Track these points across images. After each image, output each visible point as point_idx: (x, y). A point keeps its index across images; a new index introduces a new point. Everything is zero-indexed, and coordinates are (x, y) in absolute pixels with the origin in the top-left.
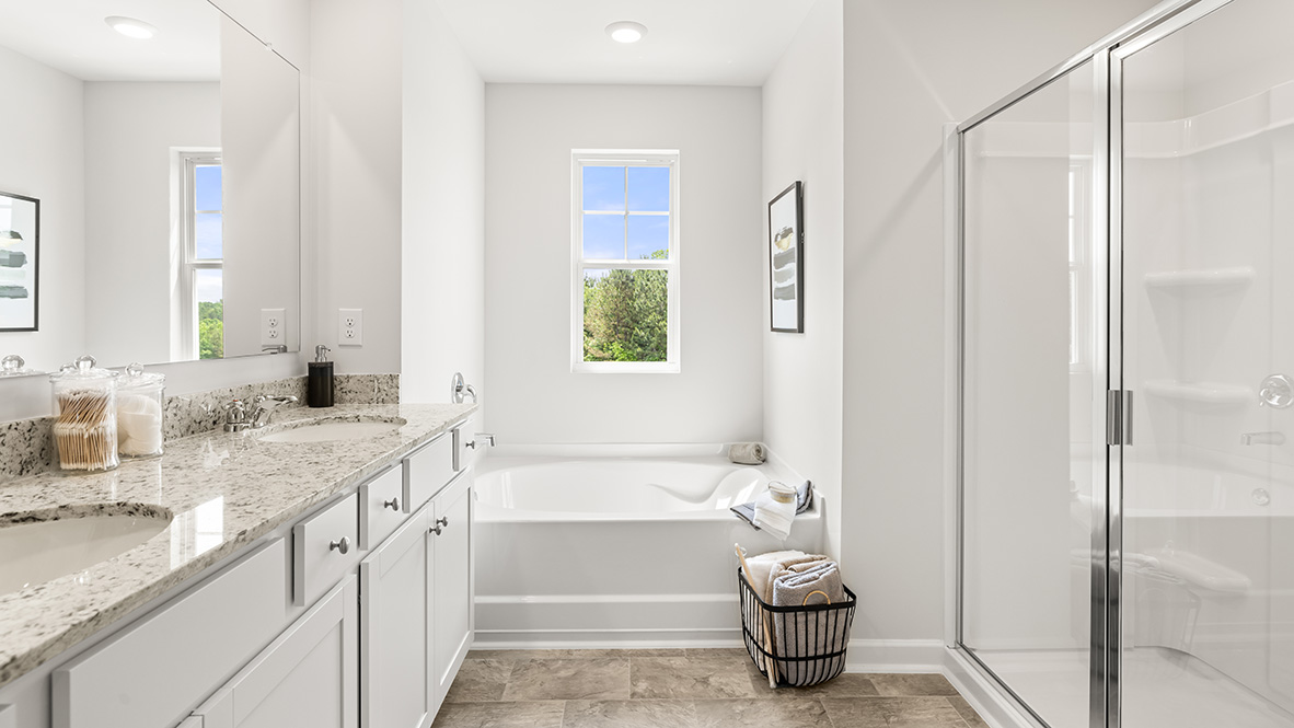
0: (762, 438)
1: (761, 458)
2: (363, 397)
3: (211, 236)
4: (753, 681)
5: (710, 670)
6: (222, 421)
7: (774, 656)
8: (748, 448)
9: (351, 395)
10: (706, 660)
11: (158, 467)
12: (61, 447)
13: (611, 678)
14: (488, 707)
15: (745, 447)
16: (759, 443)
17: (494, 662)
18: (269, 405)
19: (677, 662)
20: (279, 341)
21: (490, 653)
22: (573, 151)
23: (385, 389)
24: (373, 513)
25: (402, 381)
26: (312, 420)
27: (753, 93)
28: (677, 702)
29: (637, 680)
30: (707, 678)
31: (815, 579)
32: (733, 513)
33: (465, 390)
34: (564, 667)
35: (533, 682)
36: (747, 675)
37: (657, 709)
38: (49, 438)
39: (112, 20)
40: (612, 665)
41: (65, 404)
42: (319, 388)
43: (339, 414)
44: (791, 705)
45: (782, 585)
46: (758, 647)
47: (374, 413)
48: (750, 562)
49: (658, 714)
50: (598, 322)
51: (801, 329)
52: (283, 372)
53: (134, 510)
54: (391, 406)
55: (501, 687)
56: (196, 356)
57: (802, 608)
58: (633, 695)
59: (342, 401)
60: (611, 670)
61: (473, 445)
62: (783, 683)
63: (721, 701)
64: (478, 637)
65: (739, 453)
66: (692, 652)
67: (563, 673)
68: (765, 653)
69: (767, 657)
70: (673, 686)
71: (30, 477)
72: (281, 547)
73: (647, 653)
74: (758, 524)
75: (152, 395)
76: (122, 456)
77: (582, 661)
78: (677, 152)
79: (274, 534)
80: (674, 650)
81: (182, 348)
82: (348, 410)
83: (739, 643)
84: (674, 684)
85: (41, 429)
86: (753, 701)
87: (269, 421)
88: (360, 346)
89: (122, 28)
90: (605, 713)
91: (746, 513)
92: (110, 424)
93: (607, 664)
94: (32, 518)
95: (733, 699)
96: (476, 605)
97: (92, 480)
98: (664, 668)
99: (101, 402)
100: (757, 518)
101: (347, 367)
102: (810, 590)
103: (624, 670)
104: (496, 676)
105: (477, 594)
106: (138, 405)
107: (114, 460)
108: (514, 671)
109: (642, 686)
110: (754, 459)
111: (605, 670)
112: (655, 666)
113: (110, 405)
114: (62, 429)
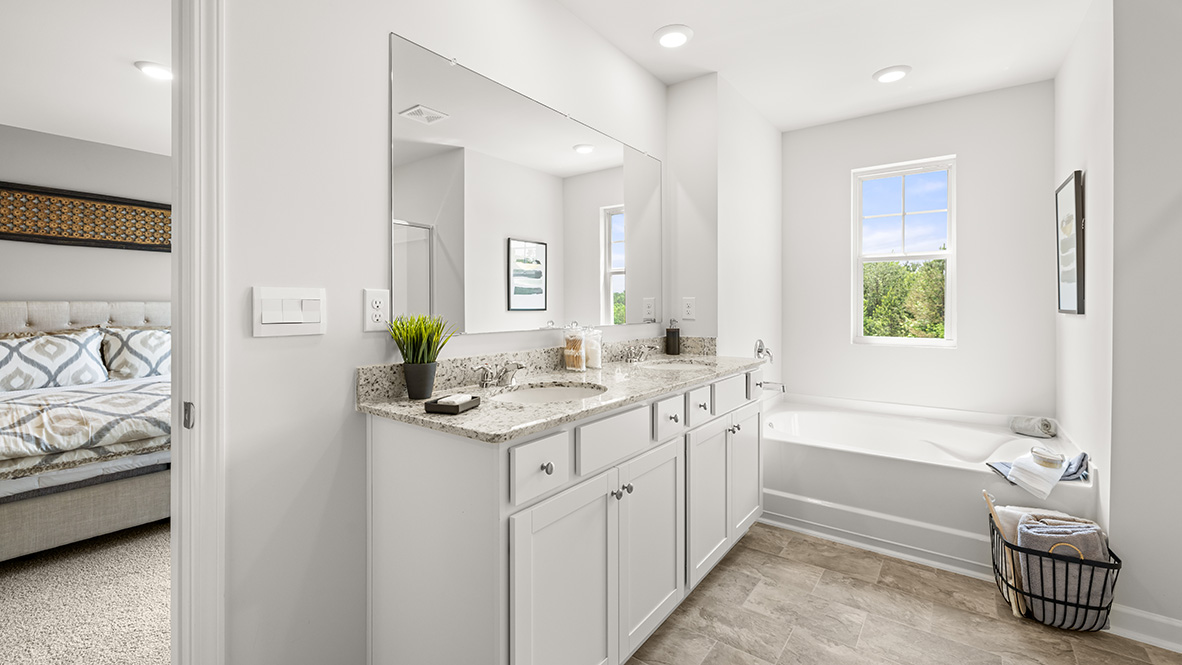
0: (1055, 415)
1: (1049, 432)
2: (695, 350)
3: (619, 259)
4: (998, 608)
5: (956, 588)
6: (624, 357)
7: (1018, 590)
8: (1033, 422)
9: (689, 349)
10: (955, 581)
11: (600, 373)
12: (567, 359)
13: (864, 567)
14: (769, 556)
15: (1029, 420)
16: (1048, 419)
17: (777, 534)
18: (645, 350)
19: (926, 575)
20: (652, 317)
21: (776, 528)
22: (853, 171)
23: (708, 347)
24: (692, 409)
25: (718, 342)
26: (667, 361)
27: (1045, 86)
28: (917, 598)
29: (887, 575)
30: (952, 592)
31: (1066, 533)
32: (990, 468)
33: (764, 352)
34: (828, 551)
35: (803, 552)
36: (994, 602)
37: (898, 596)
38: (563, 356)
39: (575, 147)
40: (867, 560)
41: (568, 341)
42: (672, 344)
43: (682, 359)
44: (1034, 635)
45: (1026, 530)
46: (1003, 579)
47: (700, 359)
48: (998, 509)
49: (898, 600)
50: (920, 304)
51: (1081, 310)
52: (652, 334)
53: (593, 387)
54: (711, 357)
55: (780, 549)
56: (612, 323)
57: (1049, 555)
58: (880, 582)
59: (684, 352)
60: (866, 562)
61: (761, 385)
62: (1029, 616)
63: (960, 610)
64: (764, 515)
65: (1022, 425)
66: (941, 572)
67: (826, 554)
68: (1008, 585)
69: (1010, 589)
70: (917, 587)
71: (557, 371)
72: (647, 410)
73: (900, 561)
74: (1013, 480)
75: (597, 340)
76: (587, 367)
77: (843, 551)
78: (954, 156)
79: (644, 403)
80: (925, 566)
81: (607, 318)
82: (687, 358)
83: (991, 578)
84: (919, 586)
85: (560, 351)
86: (993, 620)
87: (646, 359)
88: (694, 320)
89: (580, 150)
90: (854, 585)
91: (1002, 469)
92: (583, 352)
93: (864, 558)
94: (560, 385)
95: (972, 612)
96: (765, 494)
97: (577, 375)
98: (912, 574)
99: (580, 341)
100: (1011, 474)
101: (687, 332)
102: (1058, 541)
103: (879, 566)
104: (778, 542)
105: (765, 486)
106: (592, 344)
107: (584, 368)
108: (790, 543)
109: (889, 579)
110: (1040, 433)
111: (861, 561)
112: (906, 571)
113: (583, 345)
114: (567, 352)
